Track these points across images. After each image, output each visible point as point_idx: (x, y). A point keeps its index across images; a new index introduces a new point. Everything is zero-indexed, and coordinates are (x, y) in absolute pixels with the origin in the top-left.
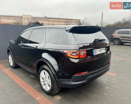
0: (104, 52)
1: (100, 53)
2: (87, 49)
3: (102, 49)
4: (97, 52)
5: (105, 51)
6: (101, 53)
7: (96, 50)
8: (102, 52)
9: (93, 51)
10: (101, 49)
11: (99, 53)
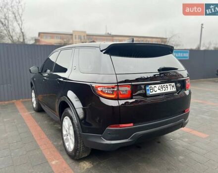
0: (172, 90)
1: (161, 92)
2: (133, 83)
3: (168, 84)
4: (156, 89)
5: (174, 89)
6: (163, 91)
7: (153, 86)
8: (166, 91)
9: (147, 88)
10: (165, 85)
11: (158, 92)
